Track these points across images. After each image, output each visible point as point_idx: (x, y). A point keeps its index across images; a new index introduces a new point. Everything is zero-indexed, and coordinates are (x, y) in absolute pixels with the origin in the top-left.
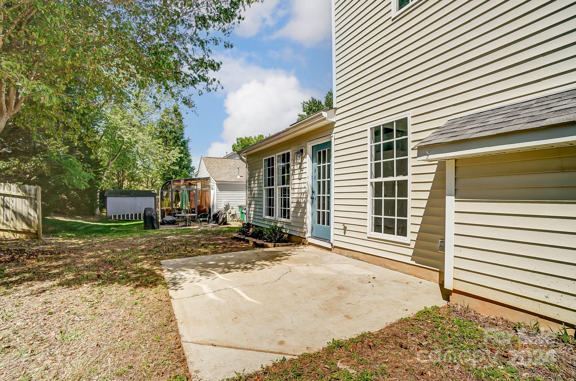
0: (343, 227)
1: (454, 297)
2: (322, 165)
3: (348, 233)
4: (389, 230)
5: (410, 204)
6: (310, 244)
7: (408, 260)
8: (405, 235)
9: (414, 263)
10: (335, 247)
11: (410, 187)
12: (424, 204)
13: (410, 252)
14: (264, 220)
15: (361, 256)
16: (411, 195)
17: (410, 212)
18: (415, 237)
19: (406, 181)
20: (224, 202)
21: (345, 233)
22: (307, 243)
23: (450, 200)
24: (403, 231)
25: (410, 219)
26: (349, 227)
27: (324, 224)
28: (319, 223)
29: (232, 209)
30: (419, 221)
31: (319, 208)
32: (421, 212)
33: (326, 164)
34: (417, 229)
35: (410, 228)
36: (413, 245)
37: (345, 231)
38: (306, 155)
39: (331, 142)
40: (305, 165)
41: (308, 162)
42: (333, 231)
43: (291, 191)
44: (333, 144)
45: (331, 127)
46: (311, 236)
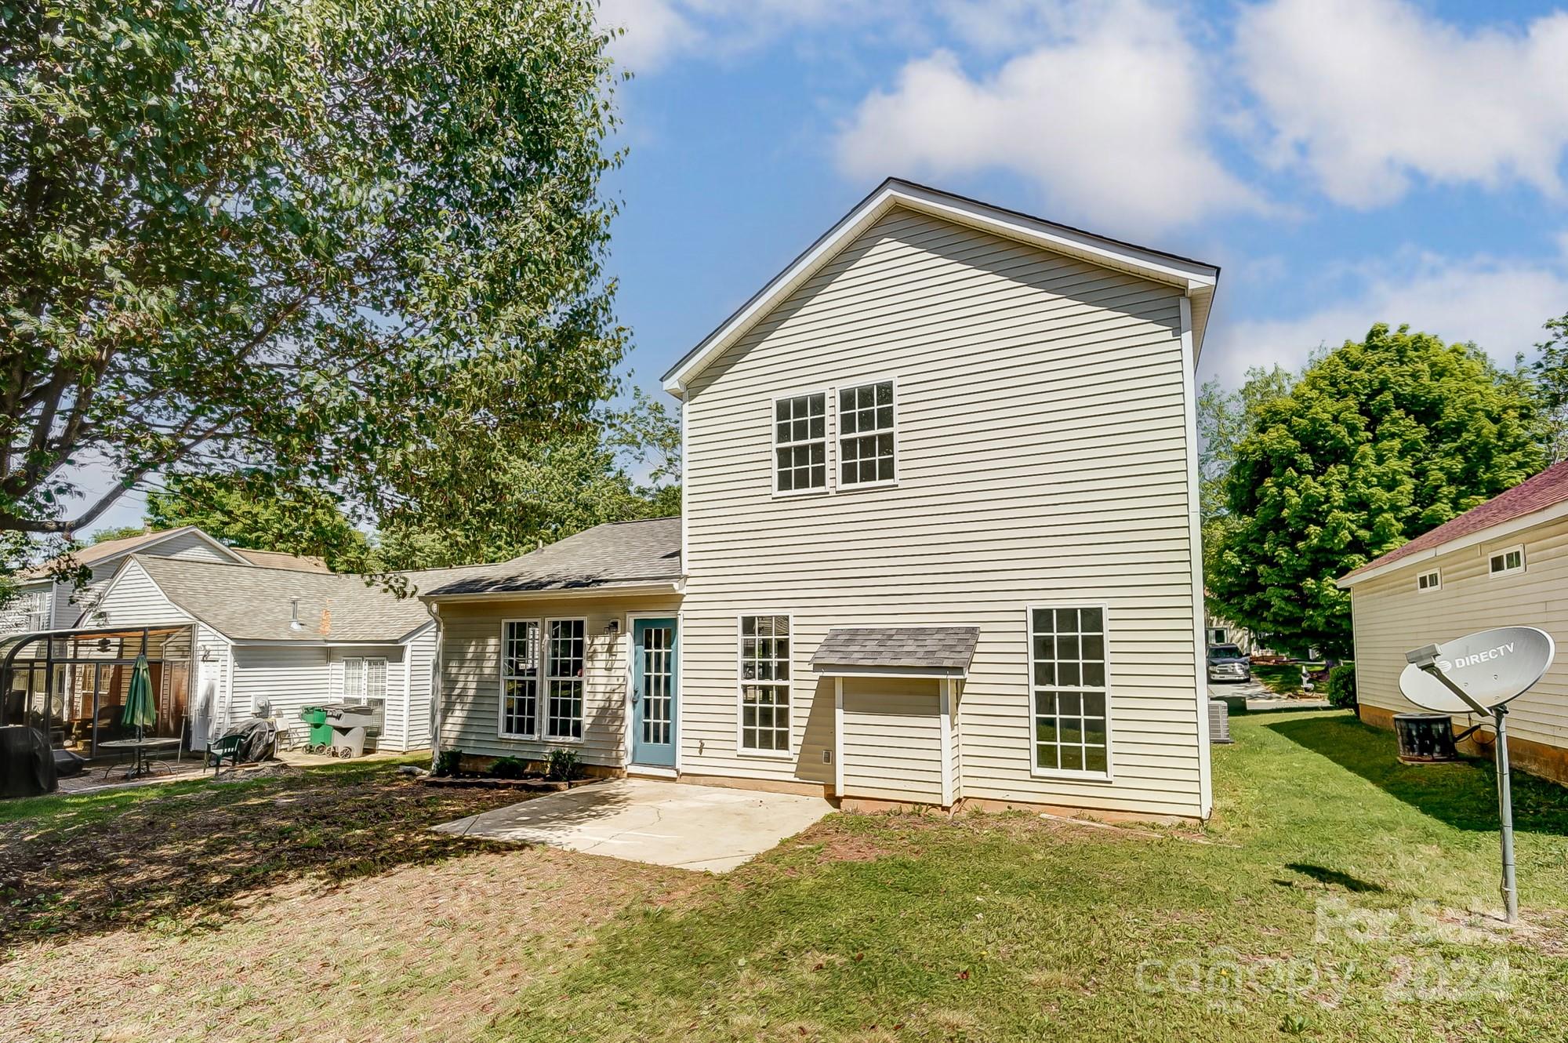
0: (699, 745)
1: (844, 803)
2: (653, 650)
3: (705, 753)
4: (766, 742)
5: (792, 713)
6: (630, 775)
7: (791, 777)
8: (786, 748)
9: (797, 780)
10: (683, 774)
11: (792, 694)
12: (807, 713)
13: (793, 768)
14: (502, 741)
15: (728, 782)
16: (792, 703)
17: (792, 721)
18: (798, 750)
19: (787, 687)
20: (256, 699)
21: (701, 752)
22: (625, 775)
23: (839, 712)
24: (783, 743)
25: (792, 731)
26: (707, 744)
27: (657, 739)
28: (647, 739)
29: (279, 715)
30: (802, 731)
31: (647, 715)
32: (805, 722)
33: (663, 651)
34: (800, 740)
35: (792, 740)
36: (796, 760)
37: (701, 749)
38: (624, 633)
39: (675, 621)
40: (620, 648)
41: (627, 643)
42: (679, 752)
43: (586, 688)
44: (681, 624)
45: (676, 600)
46: (633, 763)
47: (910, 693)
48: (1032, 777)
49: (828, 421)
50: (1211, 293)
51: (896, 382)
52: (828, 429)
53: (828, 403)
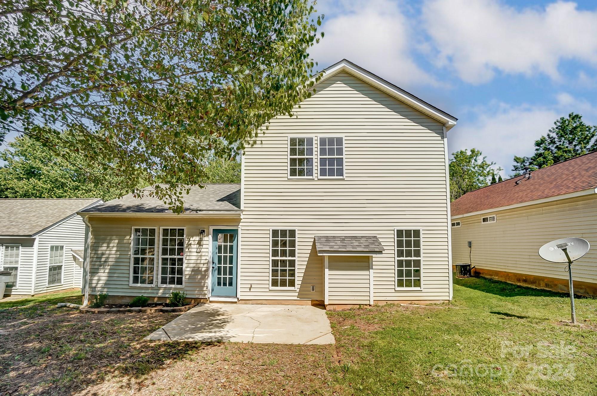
0: (249, 286)
1: (328, 307)
2: (223, 244)
3: (253, 290)
4: (283, 285)
5: (296, 271)
6: (211, 302)
7: (296, 298)
8: (294, 286)
9: (299, 299)
10: (241, 300)
11: (297, 263)
12: (303, 271)
13: (297, 294)
14: (131, 288)
16: (297, 266)
17: (297, 274)
18: (299, 287)
19: (295, 260)
21: (250, 290)
22: (208, 302)
23: (327, 271)
24: (292, 285)
25: (296, 278)
26: (254, 286)
27: (225, 285)
28: (219, 284)
30: (302, 278)
31: (220, 274)
32: (302, 275)
33: (229, 244)
34: (300, 283)
35: (297, 282)
36: (298, 290)
37: (250, 289)
38: (208, 235)
39: (237, 231)
40: (204, 242)
41: (208, 240)
42: (239, 290)
43: (185, 261)
44: (240, 232)
45: (238, 221)
46: (212, 296)
47: (357, 262)
48: (395, 291)
49: (315, 149)
50: (451, 127)
51: (344, 138)
52: (314, 153)
53: (314, 142)
